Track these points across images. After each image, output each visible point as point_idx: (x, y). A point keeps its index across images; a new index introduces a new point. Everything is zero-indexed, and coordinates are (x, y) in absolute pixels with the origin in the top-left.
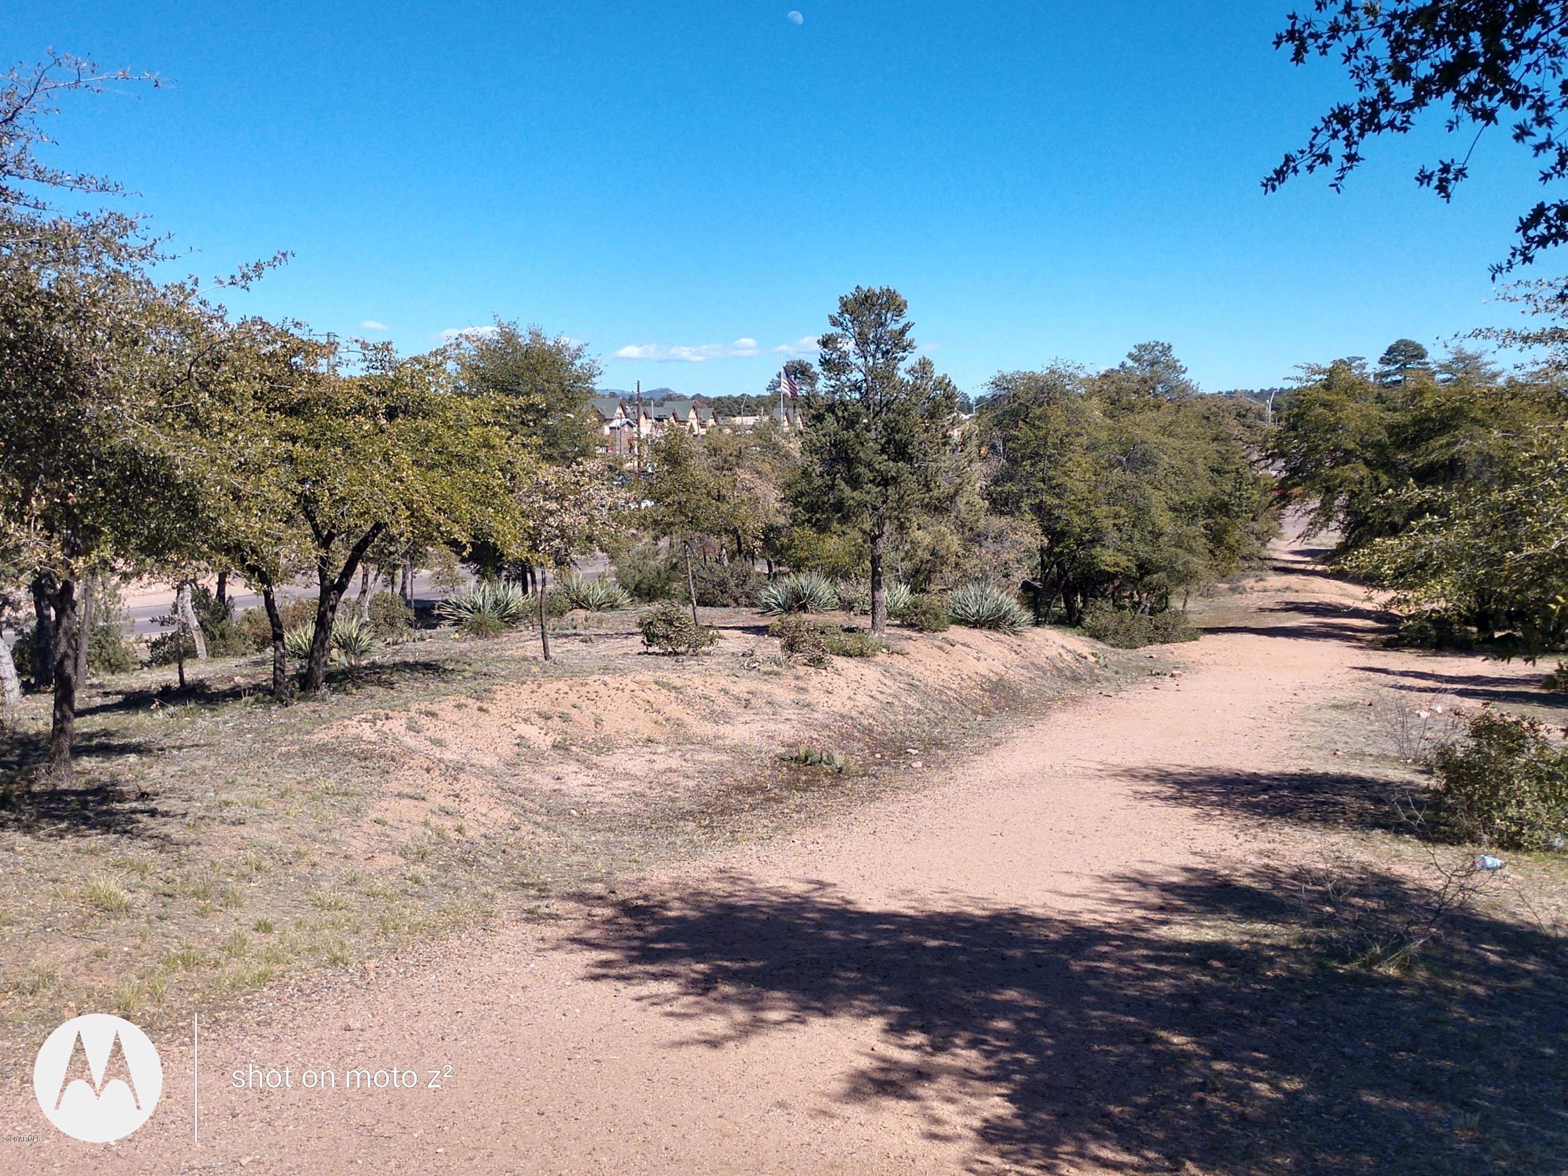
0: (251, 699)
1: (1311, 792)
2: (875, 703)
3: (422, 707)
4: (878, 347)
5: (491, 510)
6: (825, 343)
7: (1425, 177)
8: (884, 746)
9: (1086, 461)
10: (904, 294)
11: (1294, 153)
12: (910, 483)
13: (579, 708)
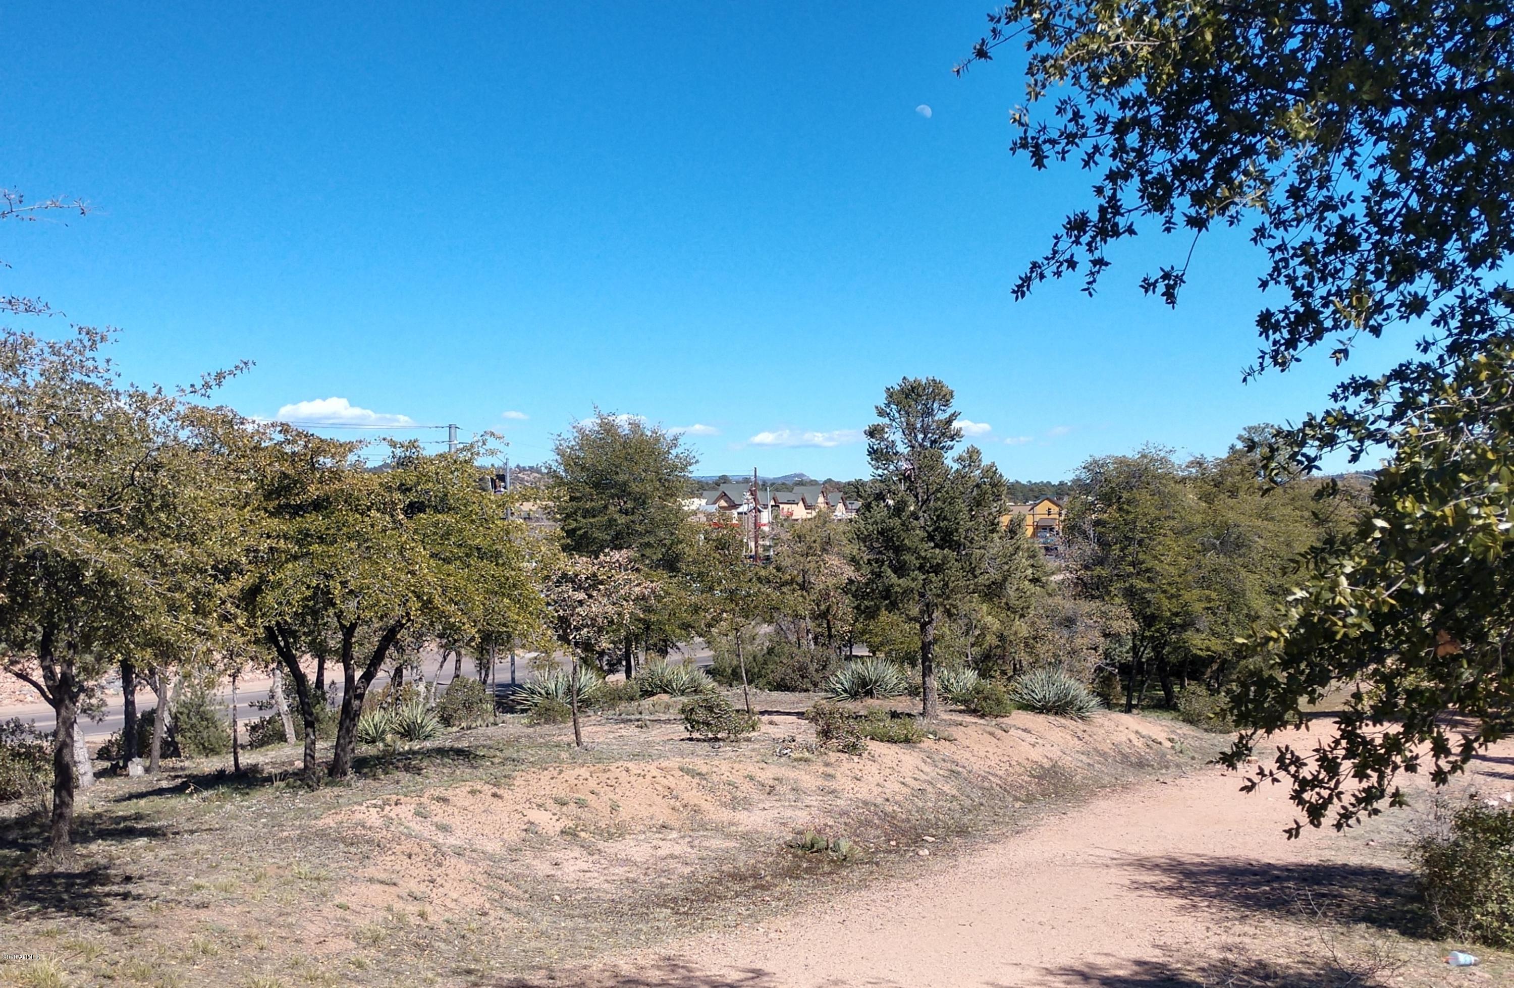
0: (282, 784)
1: (1317, 884)
2: (905, 790)
3: (437, 794)
4: (925, 436)
5: (506, 601)
6: (871, 433)
7: (1149, 285)
8: (904, 833)
9: (1177, 546)
10: (950, 384)
11: (1040, 261)
12: (954, 570)
13: (597, 794)
